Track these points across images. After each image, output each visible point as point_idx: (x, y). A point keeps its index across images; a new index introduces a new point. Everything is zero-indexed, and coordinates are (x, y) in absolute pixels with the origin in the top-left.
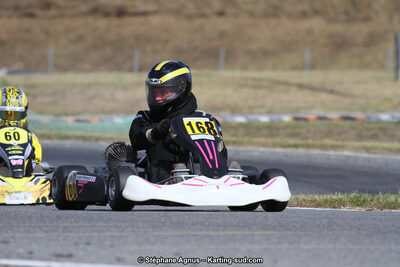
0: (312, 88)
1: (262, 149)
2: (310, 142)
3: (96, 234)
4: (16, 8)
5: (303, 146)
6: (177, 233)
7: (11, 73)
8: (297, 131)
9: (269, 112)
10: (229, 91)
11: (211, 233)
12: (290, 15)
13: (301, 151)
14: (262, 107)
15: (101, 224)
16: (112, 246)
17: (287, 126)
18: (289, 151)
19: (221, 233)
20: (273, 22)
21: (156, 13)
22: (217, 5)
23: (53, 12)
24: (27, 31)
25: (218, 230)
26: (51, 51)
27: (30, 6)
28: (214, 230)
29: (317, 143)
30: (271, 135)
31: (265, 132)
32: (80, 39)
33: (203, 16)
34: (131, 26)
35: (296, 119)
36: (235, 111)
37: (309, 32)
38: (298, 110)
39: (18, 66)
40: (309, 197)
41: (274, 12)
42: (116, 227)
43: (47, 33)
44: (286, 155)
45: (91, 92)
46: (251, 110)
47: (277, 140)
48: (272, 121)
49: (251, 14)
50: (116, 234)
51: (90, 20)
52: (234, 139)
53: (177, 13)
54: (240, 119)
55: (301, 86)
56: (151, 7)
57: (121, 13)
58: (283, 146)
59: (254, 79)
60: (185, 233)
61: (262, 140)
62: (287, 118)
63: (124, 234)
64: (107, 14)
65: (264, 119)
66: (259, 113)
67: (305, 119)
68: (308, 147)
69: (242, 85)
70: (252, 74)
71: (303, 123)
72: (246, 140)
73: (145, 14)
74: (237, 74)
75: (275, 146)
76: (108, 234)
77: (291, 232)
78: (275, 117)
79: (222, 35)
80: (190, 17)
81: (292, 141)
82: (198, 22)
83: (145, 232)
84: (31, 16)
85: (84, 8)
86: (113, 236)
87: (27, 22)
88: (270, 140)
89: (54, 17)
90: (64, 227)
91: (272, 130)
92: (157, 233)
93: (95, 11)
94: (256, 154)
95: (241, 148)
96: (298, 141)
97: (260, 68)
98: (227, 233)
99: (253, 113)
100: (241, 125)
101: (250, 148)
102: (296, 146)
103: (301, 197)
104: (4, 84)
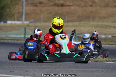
3: (53, 69)
4: (32, 4)
6: (76, 70)
7: (30, 22)
8: (113, 40)
9: (105, 35)
12: (111, 6)
14: (103, 33)
15: (55, 66)
17: (110, 39)
18: (110, 46)
19: (90, 70)
20: (106, 8)
21: (72, 5)
22: (90, 3)
23: (43, 5)
24: (35, 10)
25: (89, 69)
26: (42, 16)
27: (36, 3)
28: (87, 69)
31: (103, 40)
32: (51, 13)
33: (86, 6)
34: (65, 9)
38: (113, 34)
39: (32, 20)
40: (115, 60)
41: (107, 6)
42: (59, 67)
43: (41, 11)
44: (109, 47)
47: (107, 43)
48: (106, 37)
49: (100, 6)
50: (59, 69)
51: (53, 7)
53: (79, 6)
55: (114, 27)
56: (71, 4)
57: (62, 5)
59: (101, 25)
62: (110, 36)
63: (61, 69)
64: (58, 6)
65: (103, 37)
66: (102, 35)
69: (97, 26)
70: (100, 23)
71: (114, 38)
73: (69, 6)
74: (96, 23)
75: (106, 44)
76: (57, 69)
78: (106, 36)
79: (91, 12)
80: (82, 7)
81: (111, 43)
82: (85, 8)
83: (67, 69)
84: (36, 6)
85: (52, 4)
87: (35, 8)
89: (43, 6)
90: (44, 67)
91: (105, 40)
92: (71, 70)
93: (55, 5)
96: (113, 43)
97: (102, 22)
98: (91, 70)
102: (112, 44)
103: (113, 59)
104: (28, 26)
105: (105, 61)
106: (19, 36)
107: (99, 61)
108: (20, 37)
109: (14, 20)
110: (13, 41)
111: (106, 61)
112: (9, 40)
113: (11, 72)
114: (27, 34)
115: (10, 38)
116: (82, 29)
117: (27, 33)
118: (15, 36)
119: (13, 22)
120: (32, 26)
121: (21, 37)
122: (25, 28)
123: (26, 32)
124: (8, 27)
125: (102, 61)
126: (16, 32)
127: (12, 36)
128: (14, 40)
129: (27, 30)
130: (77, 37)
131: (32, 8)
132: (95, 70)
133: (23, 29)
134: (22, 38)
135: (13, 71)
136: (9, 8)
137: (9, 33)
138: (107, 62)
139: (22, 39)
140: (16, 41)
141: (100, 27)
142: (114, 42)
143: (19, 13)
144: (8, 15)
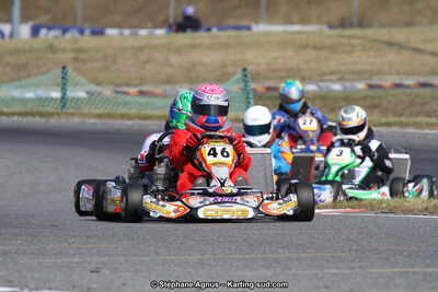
2: (403, 119)
5: (395, 124)
8: (376, 102)
9: (342, 79)
10: (289, 53)
29: (411, 120)
35: (371, 86)
36: (304, 77)
38: (372, 73)
45: (144, 56)
46: (322, 77)
58: (374, 125)
65: (337, 87)
66: (331, 81)
67: (380, 86)
68: (403, 125)
78: (346, 84)
99: (322, 81)
112: (13, 114)
122: (64, 68)
123: (67, 80)
128: (33, 114)
130: (250, 92)
140: (39, 121)
141: (315, 47)
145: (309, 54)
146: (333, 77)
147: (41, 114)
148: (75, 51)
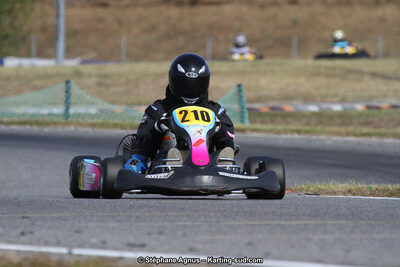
0: (386, 77)
1: (335, 138)
2: (383, 130)
3: (168, 224)
5: (376, 135)
7: (84, 62)
8: (370, 119)
9: (343, 101)
10: (302, 80)
11: (284, 223)
12: (363, 3)
13: (374, 140)
14: (336, 96)
15: (173, 214)
16: (184, 235)
17: (360, 115)
18: (362, 140)
19: (293, 223)
20: (346, 10)
21: (229, 2)
24: (100, 20)
25: (290, 220)
26: (123, 40)
28: (286, 220)
29: (390, 131)
30: (343, 124)
31: (337, 121)
32: (153, 28)
33: (276, 4)
34: (204, 15)
35: (369, 107)
36: (308, 99)
37: (383, 20)
38: (371, 98)
39: (93, 55)
40: (382, 187)
42: (188, 216)
43: (120, 22)
44: (359, 144)
46: (324, 98)
47: (350, 129)
48: (345, 109)
49: (324, 2)
50: (189, 223)
51: (163, 9)
52: (307, 128)
54: (313, 108)
55: (374, 75)
57: (194, 2)
58: (356, 135)
59: (327, 68)
60: (257, 223)
61: (335, 129)
62: (360, 107)
63: (197, 223)
64: (180, 4)
65: (337, 108)
66: (333, 102)
67: (378, 108)
68: (382, 135)
69: (315, 73)
71: (375, 112)
72: (318, 128)
73: (217, 3)
74: (310, 62)
75: (347, 134)
76: (181, 223)
77: (363, 222)
78: (347, 106)
79: (295, 23)
80: (262, 6)
81: (365, 130)
82: (271, 11)
83: (218, 222)
84: (105, 5)
86: (185, 226)
87: (100, 12)
88: (342, 129)
89: (127, 7)
90: (137, 217)
91: (345, 118)
92: (230, 223)
94: (329, 142)
95: (314, 137)
96: (371, 130)
98: (298, 222)
99: (326, 102)
100: (313, 114)
101: (322, 137)
102: (369, 135)
103: (374, 186)
104: (78, 74)
105: (344, 193)
106: (45, 111)
107: (327, 193)
108: (49, 115)
109: (28, 55)
110: (27, 129)
111: (350, 191)
112: (12, 123)
113: (23, 234)
114: (76, 104)
115: (15, 119)
116: (263, 81)
117: (73, 99)
118: (31, 111)
119: (26, 62)
120: (90, 76)
121: (54, 115)
122: (67, 82)
123: (70, 94)
124: (8, 78)
125: (335, 193)
126: (37, 94)
127: (21, 110)
128: (30, 123)
129: (75, 89)
130: (245, 110)
131: (88, 12)
132: (311, 222)
133: (62, 86)
134: (58, 116)
135: (32, 233)
136: (10, 12)
137: (13, 98)
138: (354, 194)
139: (55, 119)
140: (35, 129)
141: (327, 76)
142: (375, 127)
143: (43, 29)
144: (7, 37)
145: (321, 81)
146: (335, 99)
147: (38, 123)
148: (99, 76)
